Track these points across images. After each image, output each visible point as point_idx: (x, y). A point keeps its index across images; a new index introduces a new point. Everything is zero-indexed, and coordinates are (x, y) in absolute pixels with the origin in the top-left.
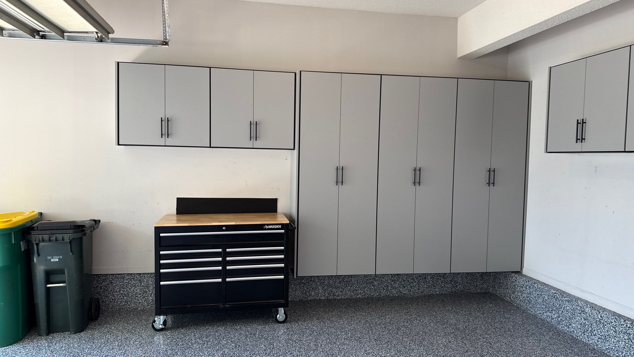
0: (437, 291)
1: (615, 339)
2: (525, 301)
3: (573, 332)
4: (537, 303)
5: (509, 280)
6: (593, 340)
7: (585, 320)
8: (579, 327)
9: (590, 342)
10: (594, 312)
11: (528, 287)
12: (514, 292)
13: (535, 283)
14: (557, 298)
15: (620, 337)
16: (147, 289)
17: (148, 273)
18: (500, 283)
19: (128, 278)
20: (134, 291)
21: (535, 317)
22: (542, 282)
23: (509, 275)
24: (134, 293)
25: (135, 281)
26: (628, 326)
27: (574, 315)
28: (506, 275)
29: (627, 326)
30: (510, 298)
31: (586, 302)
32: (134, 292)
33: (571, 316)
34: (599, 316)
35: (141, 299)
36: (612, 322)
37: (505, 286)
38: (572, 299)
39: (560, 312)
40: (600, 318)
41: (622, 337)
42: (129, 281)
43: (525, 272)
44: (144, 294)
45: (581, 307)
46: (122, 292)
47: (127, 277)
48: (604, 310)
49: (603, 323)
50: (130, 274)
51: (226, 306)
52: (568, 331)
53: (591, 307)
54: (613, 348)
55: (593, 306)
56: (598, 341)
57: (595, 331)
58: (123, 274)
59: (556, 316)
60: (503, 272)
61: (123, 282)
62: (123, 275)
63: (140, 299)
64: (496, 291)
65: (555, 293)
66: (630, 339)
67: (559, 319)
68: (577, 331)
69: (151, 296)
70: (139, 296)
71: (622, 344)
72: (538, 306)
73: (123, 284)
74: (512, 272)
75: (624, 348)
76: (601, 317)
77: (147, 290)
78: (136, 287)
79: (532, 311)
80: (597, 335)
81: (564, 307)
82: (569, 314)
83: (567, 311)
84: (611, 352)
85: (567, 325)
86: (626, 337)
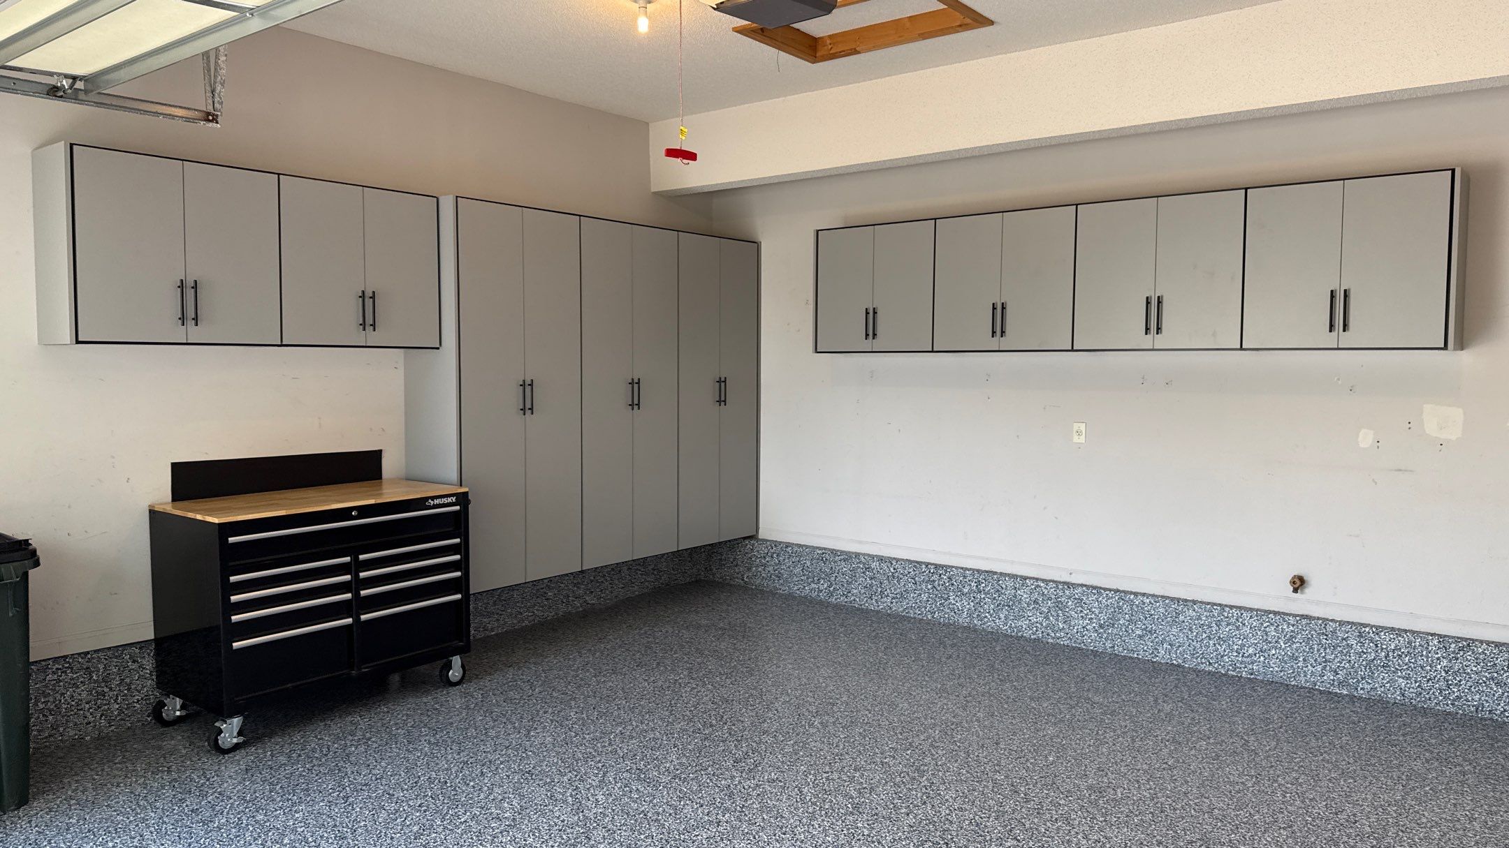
0: (636, 590)
1: (915, 593)
2: (771, 577)
3: (854, 600)
4: (791, 575)
5: (740, 551)
6: (884, 604)
7: (871, 579)
8: (863, 591)
9: (881, 607)
10: (884, 566)
11: (775, 555)
12: (749, 569)
13: (787, 547)
14: (826, 560)
15: (922, 589)
16: (106, 686)
17: (109, 648)
18: (721, 559)
19: (57, 669)
20: (73, 697)
21: (791, 596)
22: (795, 543)
23: (738, 544)
24: (73, 703)
25: (76, 673)
26: (932, 571)
27: (855, 576)
28: (732, 545)
29: (930, 572)
30: (743, 580)
31: (873, 557)
32: (73, 701)
33: (850, 580)
34: (892, 569)
35: (91, 714)
36: (909, 573)
37: (732, 563)
38: (848, 556)
39: (833, 579)
40: (893, 571)
41: (924, 587)
42: (61, 676)
43: (762, 535)
44: (98, 699)
45: (864, 564)
46: (41, 706)
47: (55, 667)
48: (897, 560)
49: (898, 577)
50: (62, 657)
51: (363, 670)
52: (846, 602)
53: (879, 561)
54: (914, 605)
55: (881, 559)
56: (892, 603)
57: (886, 590)
58: (44, 660)
59: (826, 586)
60: (726, 542)
61: (45, 679)
62: (44, 663)
63: (89, 714)
64: (714, 575)
65: (823, 553)
66: (934, 587)
67: (831, 589)
68: (860, 598)
69: (116, 701)
70: (87, 706)
71: (924, 597)
72: (795, 579)
73: (46, 686)
74: (745, 538)
75: (928, 601)
76: (894, 569)
77: (106, 690)
78: (78, 687)
79: (784, 590)
80: (890, 595)
81: (839, 570)
82: (847, 577)
83: (843, 575)
84: (911, 611)
85: (844, 594)
86: (930, 587)
